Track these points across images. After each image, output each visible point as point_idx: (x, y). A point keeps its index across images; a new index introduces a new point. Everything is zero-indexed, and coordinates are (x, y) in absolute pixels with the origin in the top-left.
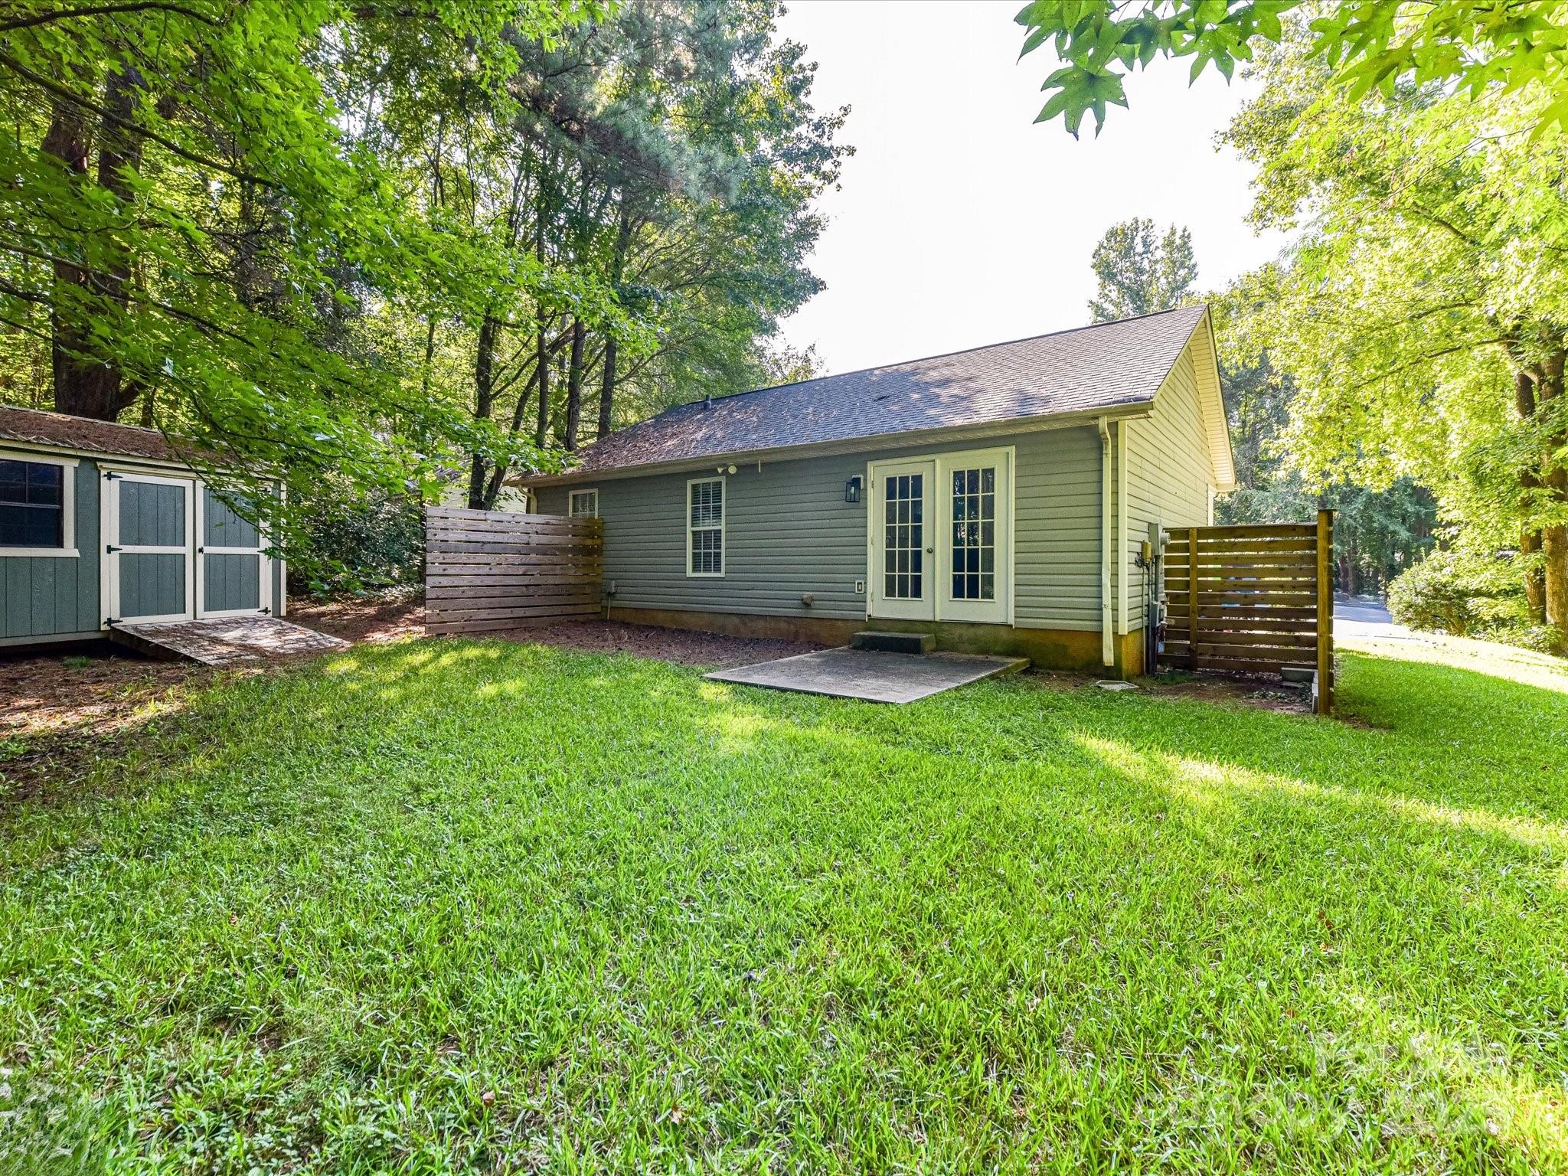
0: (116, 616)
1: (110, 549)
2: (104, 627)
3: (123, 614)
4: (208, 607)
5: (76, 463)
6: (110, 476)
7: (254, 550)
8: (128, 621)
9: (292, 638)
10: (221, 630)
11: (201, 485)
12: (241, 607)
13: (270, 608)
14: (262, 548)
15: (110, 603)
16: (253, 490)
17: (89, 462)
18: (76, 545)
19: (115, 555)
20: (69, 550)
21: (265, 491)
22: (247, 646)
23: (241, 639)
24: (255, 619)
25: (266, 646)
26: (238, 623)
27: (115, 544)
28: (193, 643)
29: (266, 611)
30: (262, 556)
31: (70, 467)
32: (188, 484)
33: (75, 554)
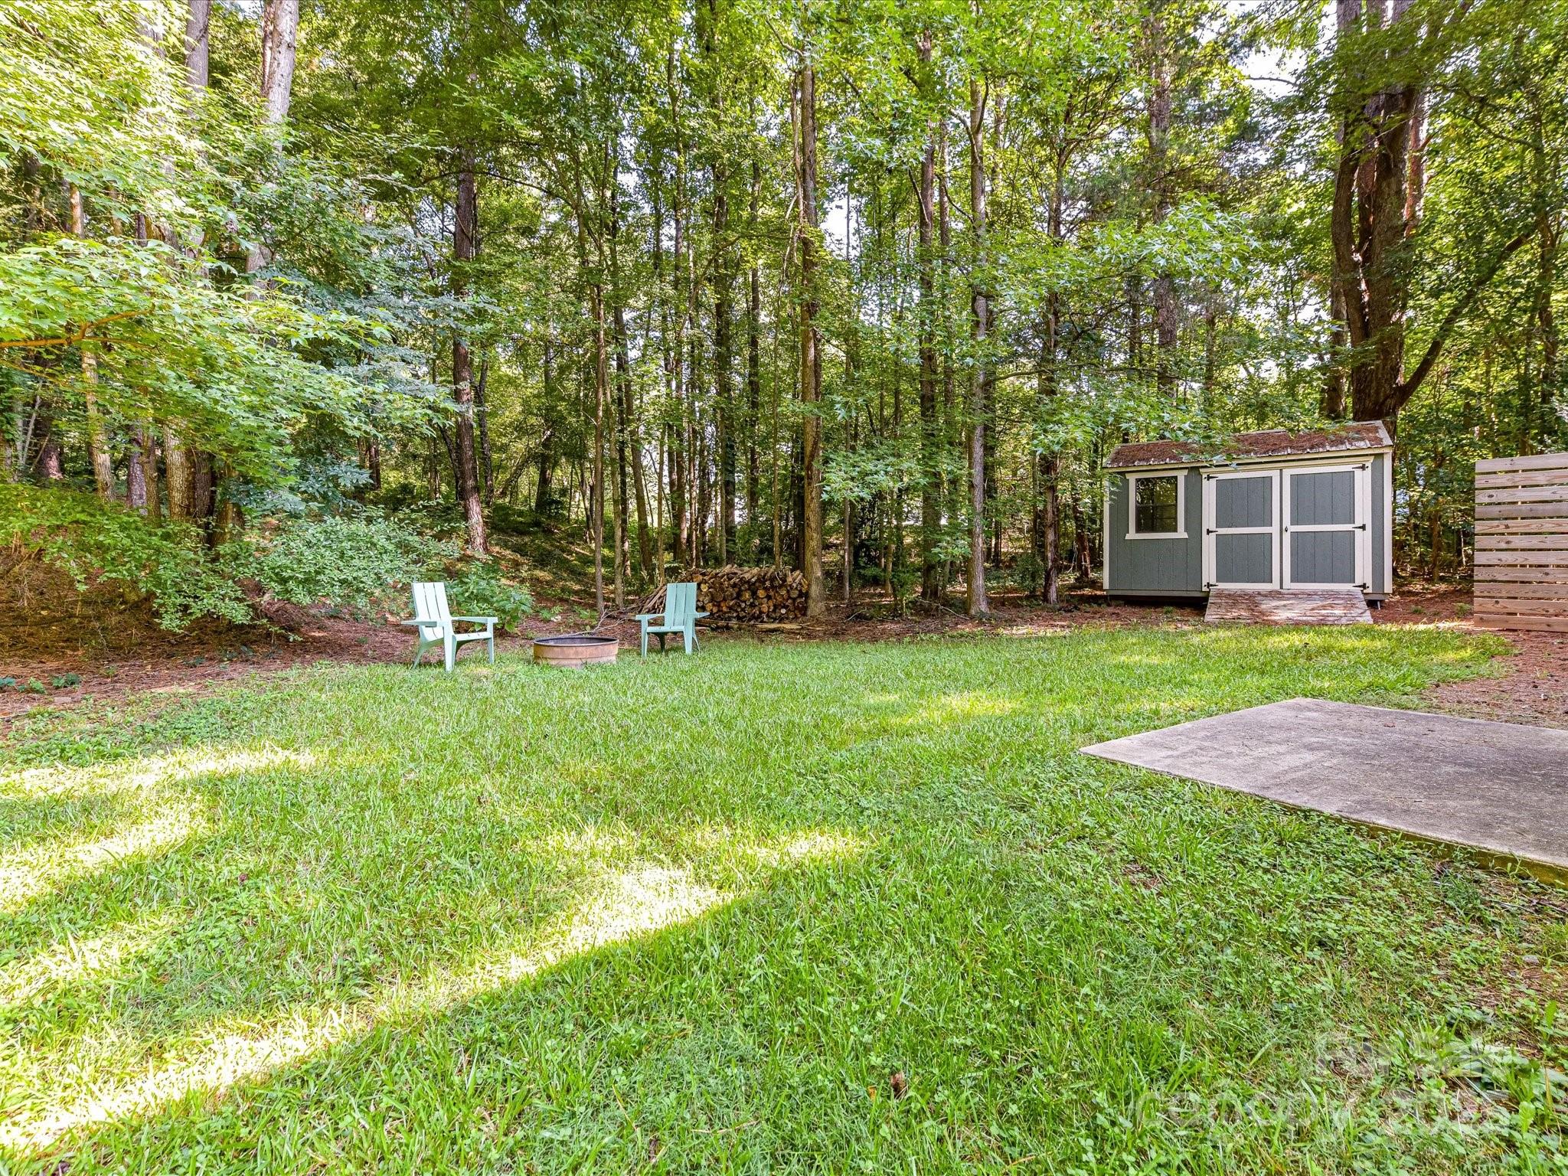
0: (1213, 581)
1: (1209, 532)
2: (1205, 589)
3: (1218, 581)
4: (1295, 579)
5: (1186, 472)
6: (1209, 478)
7: (1348, 527)
8: (1222, 586)
9: (1324, 612)
10: (1280, 599)
11: (1288, 473)
12: (1332, 581)
13: (1369, 584)
14: (1358, 523)
15: (1209, 572)
16: (1348, 468)
17: (1194, 470)
18: (1186, 530)
19: (1213, 536)
20: (1181, 534)
21: (1363, 468)
22: (1263, 613)
23: (1277, 607)
24: (1338, 593)
25: (1282, 615)
26: (1310, 595)
27: (1213, 527)
28: (1235, 604)
29: (1364, 586)
30: (1358, 531)
31: (1182, 475)
32: (1275, 474)
33: (1186, 536)
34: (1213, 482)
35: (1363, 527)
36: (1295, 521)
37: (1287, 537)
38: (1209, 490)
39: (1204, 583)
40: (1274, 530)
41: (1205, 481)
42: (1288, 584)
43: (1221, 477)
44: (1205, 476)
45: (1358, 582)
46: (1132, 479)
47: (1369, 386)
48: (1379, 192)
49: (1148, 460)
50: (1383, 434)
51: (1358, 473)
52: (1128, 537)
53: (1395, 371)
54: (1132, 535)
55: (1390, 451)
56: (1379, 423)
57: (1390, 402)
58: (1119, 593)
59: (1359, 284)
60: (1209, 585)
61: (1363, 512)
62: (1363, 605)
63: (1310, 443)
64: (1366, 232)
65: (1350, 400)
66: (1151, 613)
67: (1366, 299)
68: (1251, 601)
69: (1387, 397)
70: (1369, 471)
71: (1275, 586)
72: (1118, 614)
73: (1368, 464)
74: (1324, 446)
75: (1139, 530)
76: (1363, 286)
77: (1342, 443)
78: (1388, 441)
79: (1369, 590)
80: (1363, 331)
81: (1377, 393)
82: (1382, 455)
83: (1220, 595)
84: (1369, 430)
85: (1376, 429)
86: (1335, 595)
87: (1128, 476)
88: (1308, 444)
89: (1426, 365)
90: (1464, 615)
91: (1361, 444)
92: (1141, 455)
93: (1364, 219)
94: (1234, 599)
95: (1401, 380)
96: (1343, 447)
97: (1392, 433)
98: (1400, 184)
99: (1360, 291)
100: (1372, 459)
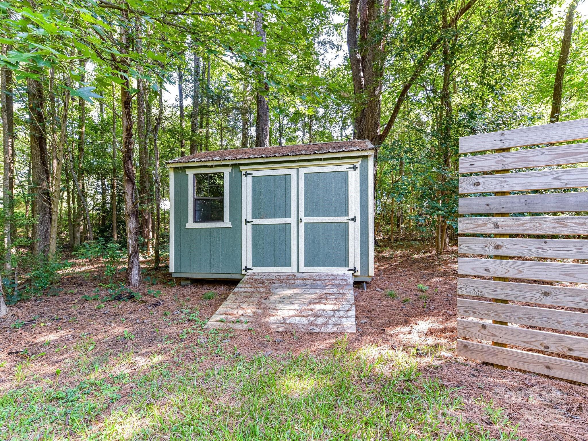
0: (249, 265)
1: (246, 222)
2: (243, 272)
3: (253, 265)
5: (229, 169)
6: (247, 174)
7: (343, 219)
8: (256, 269)
11: (302, 172)
12: (333, 266)
13: (358, 268)
14: (351, 216)
16: (343, 169)
17: (235, 166)
18: (230, 221)
20: (227, 224)
21: (354, 168)
27: (249, 219)
29: (355, 270)
30: (351, 223)
31: (227, 172)
32: (293, 172)
33: (230, 225)
34: (249, 178)
35: (354, 219)
36: (308, 213)
37: (302, 226)
38: (247, 183)
39: (243, 267)
40: (292, 221)
41: (243, 177)
42: (302, 268)
43: (256, 173)
44: (243, 172)
45: (351, 267)
46: (190, 173)
50: (368, 144)
51: (351, 172)
52: (188, 226)
53: (377, 124)
54: (191, 224)
55: (371, 153)
58: (182, 275)
59: (360, 73)
60: (245, 269)
61: (354, 210)
64: (364, 42)
67: (363, 83)
70: (358, 171)
71: (293, 270)
73: (358, 165)
74: (327, 149)
75: (196, 219)
76: (362, 75)
79: (358, 274)
82: (366, 157)
84: (360, 143)
85: (364, 142)
87: (188, 171)
88: (317, 149)
91: (353, 148)
93: (362, 35)
95: (379, 131)
96: (340, 150)
99: (360, 78)
100: (360, 160)
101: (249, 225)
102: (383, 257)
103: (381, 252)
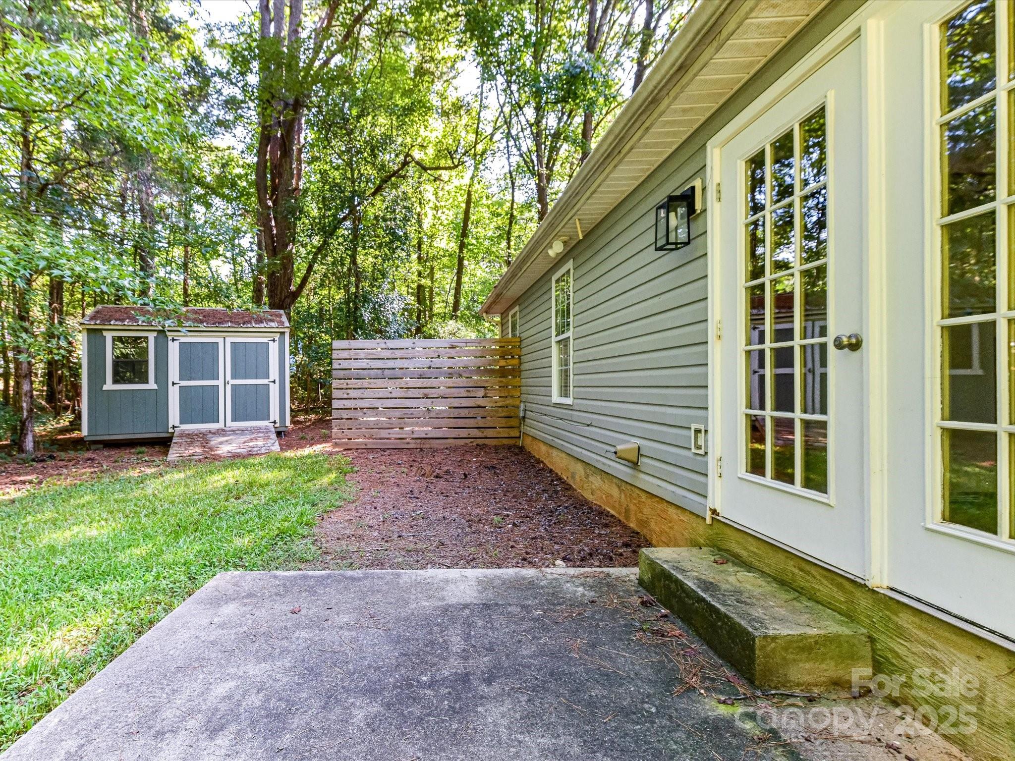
0: (177, 424)
1: (173, 384)
2: (171, 430)
3: (181, 423)
4: (234, 419)
5: (155, 334)
6: (173, 340)
7: (265, 381)
8: (183, 427)
9: (251, 444)
10: (224, 435)
11: (229, 340)
12: (257, 420)
13: (278, 421)
14: (271, 379)
15: (174, 416)
16: (265, 340)
17: (162, 332)
18: (156, 382)
19: (177, 387)
20: (152, 385)
21: (274, 341)
22: (211, 449)
23: (221, 443)
24: (260, 428)
25: (224, 450)
26: (243, 431)
27: (177, 380)
28: (190, 444)
29: (275, 422)
30: (271, 384)
31: (152, 336)
32: (220, 341)
33: (155, 387)
34: (177, 343)
35: (274, 382)
36: (234, 377)
37: (229, 388)
38: (174, 350)
39: (170, 425)
40: (220, 383)
41: (170, 343)
42: (229, 423)
43: (183, 340)
44: (170, 338)
45: (272, 420)
46: (108, 335)
47: (276, 288)
48: (281, 165)
49: (123, 320)
50: (284, 319)
51: (271, 343)
52: (105, 388)
53: (289, 281)
54: (109, 385)
55: (287, 330)
56: (282, 312)
57: (288, 301)
58: (98, 438)
59: (271, 221)
60: (174, 427)
61: (274, 373)
62: (274, 436)
63: (242, 320)
64: (275, 188)
65: (267, 299)
66: (125, 455)
67: (275, 232)
68: (203, 438)
69: (286, 297)
70: (277, 343)
71: (220, 425)
72: (92, 460)
73: (277, 339)
74: (251, 323)
75: (115, 382)
76: (273, 223)
77: (262, 322)
78: (287, 324)
79: (278, 425)
80: (274, 252)
81: (281, 293)
82: (283, 333)
83: (181, 435)
84: (276, 316)
85: (280, 316)
86: (258, 430)
87: (105, 333)
88: (241, 321)
89: (305, 280)
90: (326, 439)
91: (273, 324)
92: (117, 316)
93: (273, 180)
94: (191, 438)
95: (293, 288)
96: (262, 325)
97: (289, 320)
98: (291, 164)
99: (272, 227)
100: (278, 335)
101: (177, 386)
102: (298, 421)
103: (296, 416)
